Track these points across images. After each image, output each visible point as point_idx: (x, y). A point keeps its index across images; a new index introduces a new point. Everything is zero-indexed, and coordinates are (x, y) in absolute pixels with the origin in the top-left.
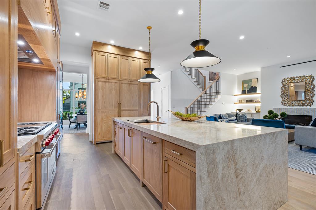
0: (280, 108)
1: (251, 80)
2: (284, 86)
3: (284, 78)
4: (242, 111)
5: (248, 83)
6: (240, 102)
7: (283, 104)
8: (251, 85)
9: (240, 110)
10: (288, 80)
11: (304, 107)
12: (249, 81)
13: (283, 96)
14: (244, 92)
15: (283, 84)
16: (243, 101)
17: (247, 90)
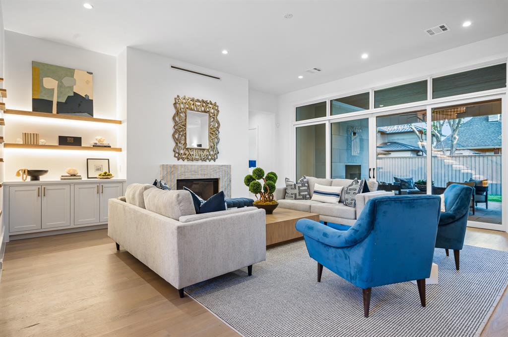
1: (70, 72)
2: (178, 113)
3: (178, 96)
4: (43, 178)
7: (177, 155)
8: (71, 88)
9: (35, 175)
10: (184, 101)
11: (207, 163)
12: (63, 73)
13: (177, 136)
15: (176, 108)
16: (42, 141)
17: (58, 103)
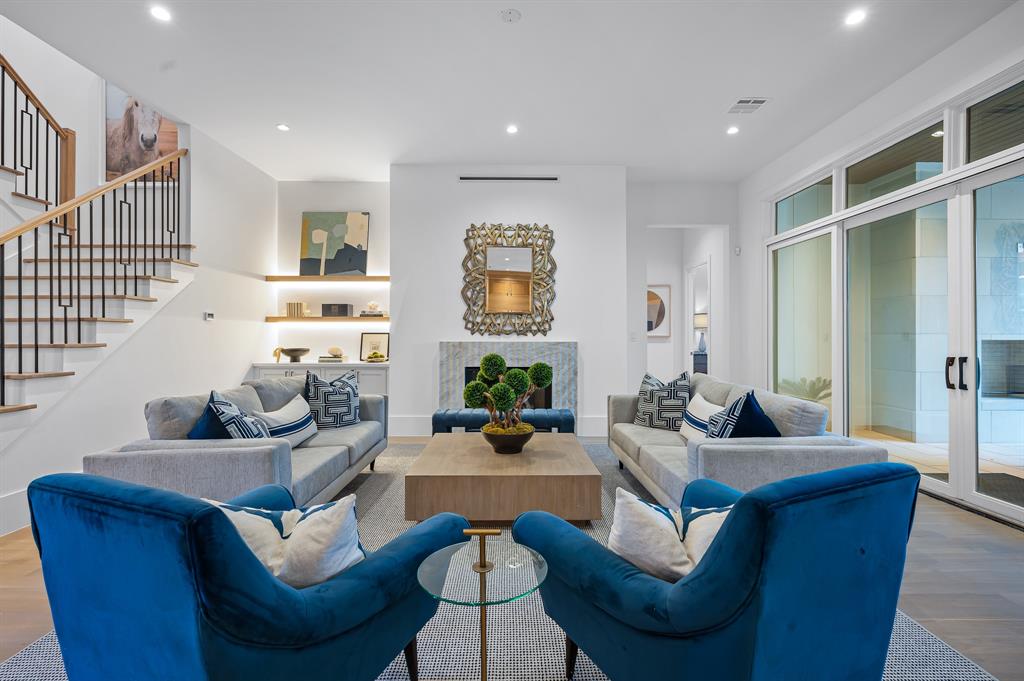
0: (460, 343)
1: (341, 217)
2: (470, 256)
3: (473, 226)
5: (329, 230)
6: (294, 312)
7: (470, 326)
9: (294, 354)
10: (483, 232)
12: (333, 220)
13: (469, 294)
14: (309, 268)
15: (468, 245)
